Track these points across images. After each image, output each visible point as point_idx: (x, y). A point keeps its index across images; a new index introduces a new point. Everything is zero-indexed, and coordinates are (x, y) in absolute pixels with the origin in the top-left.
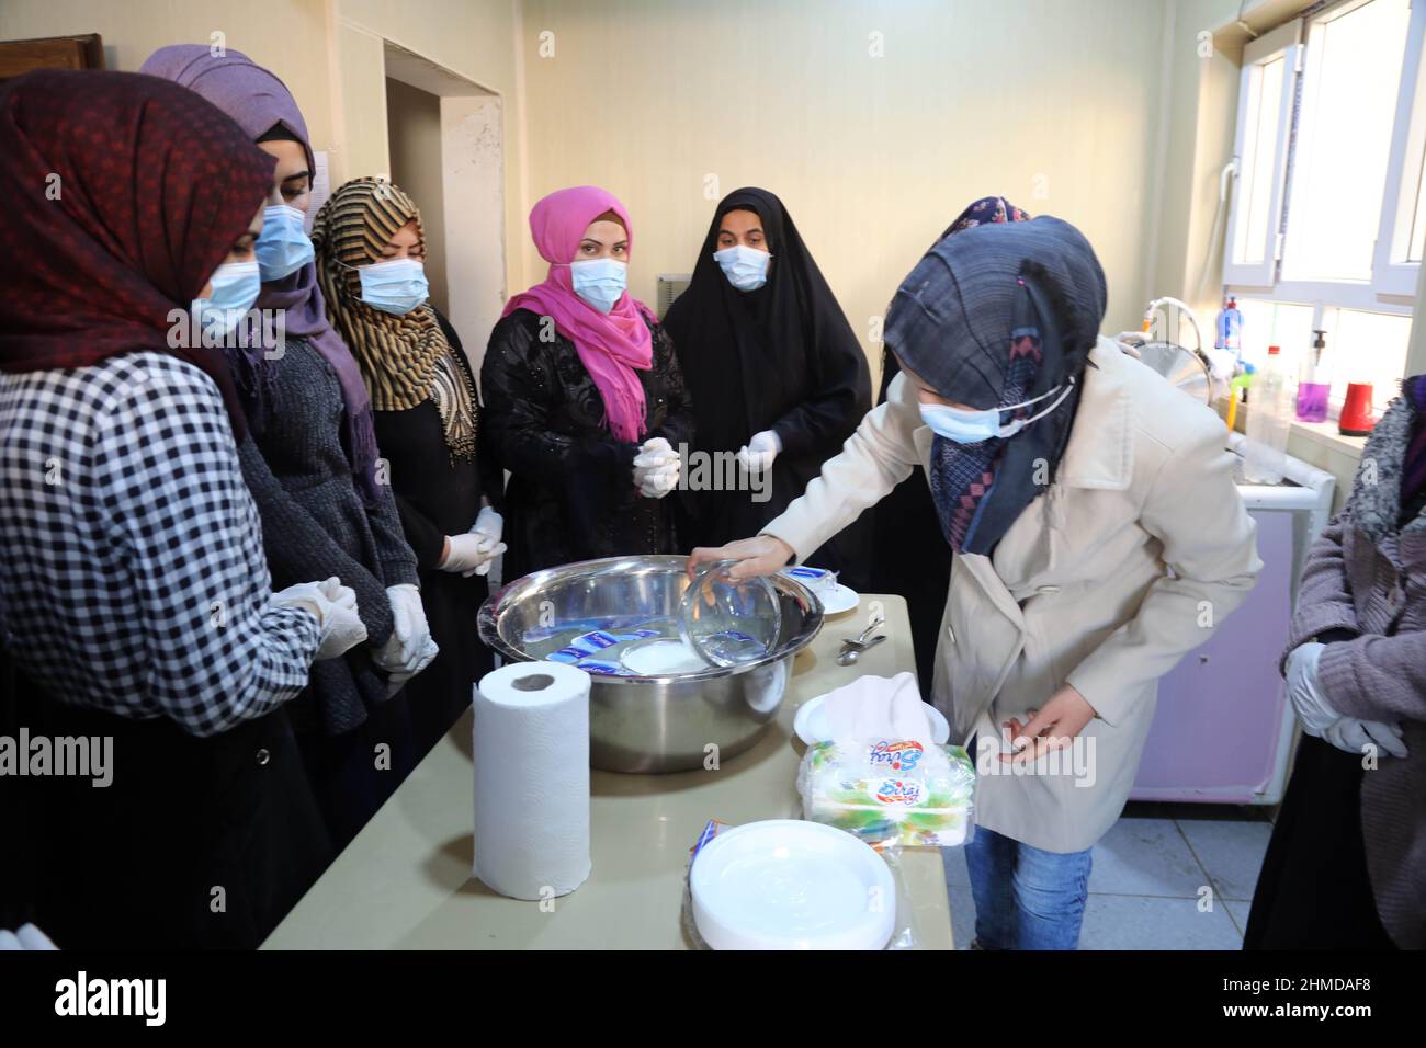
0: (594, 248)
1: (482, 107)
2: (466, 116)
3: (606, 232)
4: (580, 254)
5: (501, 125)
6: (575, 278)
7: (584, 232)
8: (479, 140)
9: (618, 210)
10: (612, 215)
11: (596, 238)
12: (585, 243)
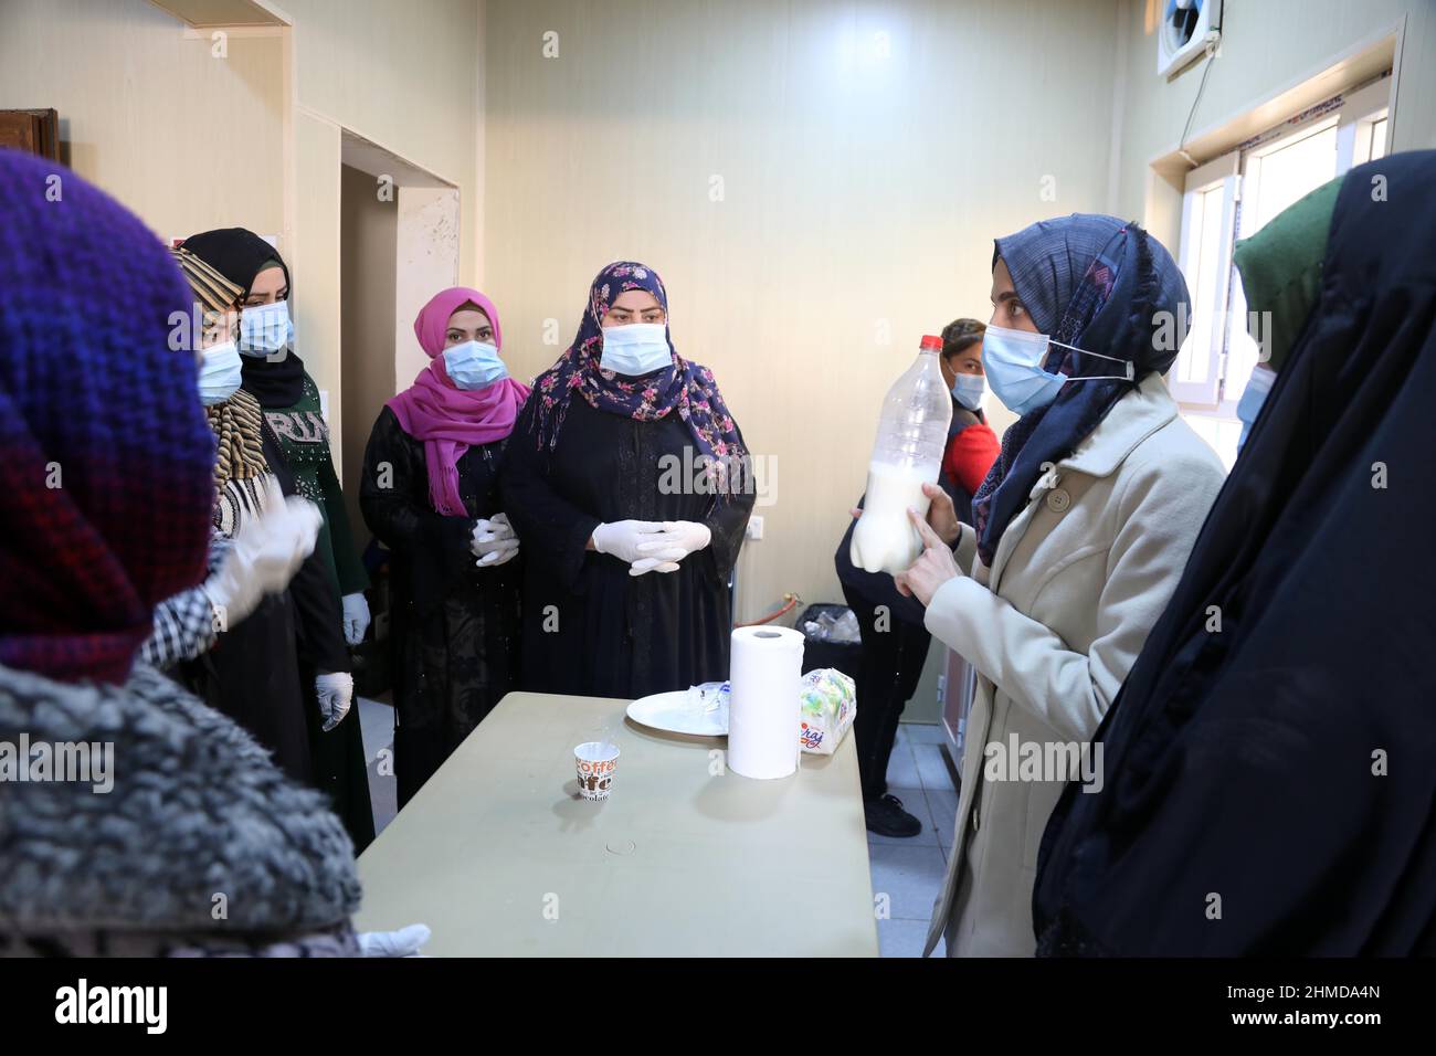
0: (458, 336)
1: (440, 199)
2: (424, 206)
3: (467, 320)
4: (448, 343)
5: (458, 216)
6: (447, 364)
7: (448, 323)
8: (435, 231)
9: (474, 299)
10: (470, 305)
11: (461, 326)
12: (450, 332)
